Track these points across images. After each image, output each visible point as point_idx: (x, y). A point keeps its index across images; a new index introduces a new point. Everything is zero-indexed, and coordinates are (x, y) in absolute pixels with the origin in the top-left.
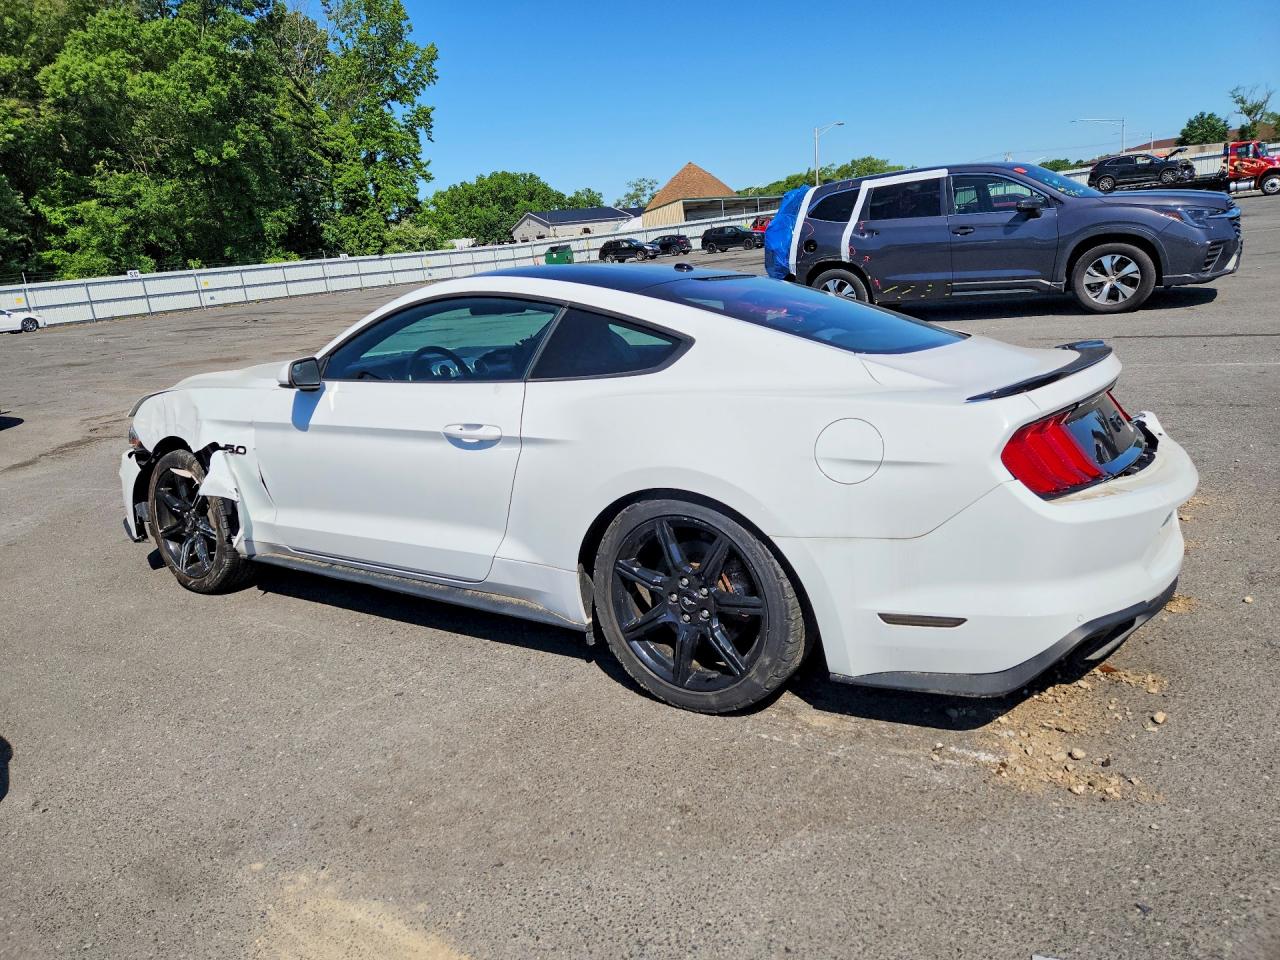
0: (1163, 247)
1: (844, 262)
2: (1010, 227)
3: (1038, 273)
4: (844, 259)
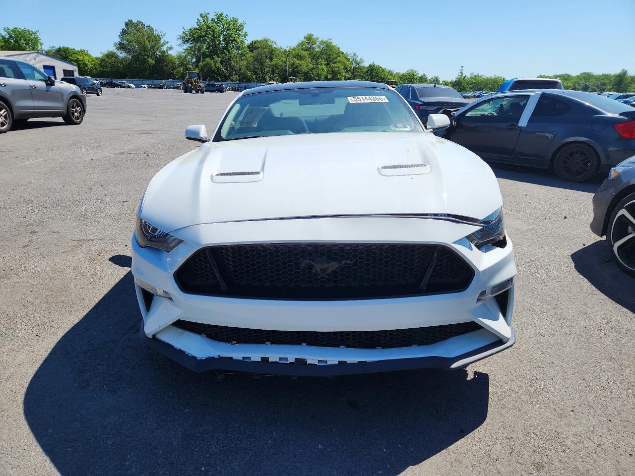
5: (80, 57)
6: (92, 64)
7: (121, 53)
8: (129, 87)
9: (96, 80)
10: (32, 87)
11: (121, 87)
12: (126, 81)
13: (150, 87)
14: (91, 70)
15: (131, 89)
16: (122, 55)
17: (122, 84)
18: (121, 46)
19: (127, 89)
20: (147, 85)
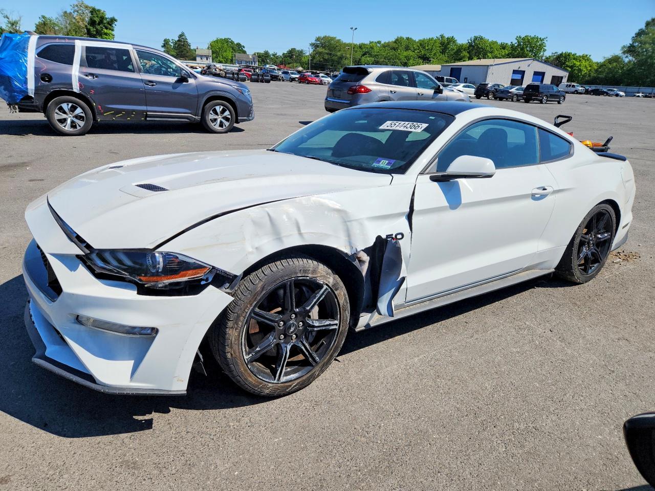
0: (237, 104)
1: (75, 93)
2: (174, 86)
3: (190, 112)
4: (75, 90)
5: (577, 63)
6: (587, 70)
7: (627, 57)
8: (617, 95)
9: (582, 87)
10: (419, 94)
11: (607, 94)
12: (616, 88)
13: (646, 96)
14: (584, 76)
15: (618, 98)
16: (628, 59)
17: (609, 92)
18: (630, 50)
19: (614, 98)
20: (643, 93)
